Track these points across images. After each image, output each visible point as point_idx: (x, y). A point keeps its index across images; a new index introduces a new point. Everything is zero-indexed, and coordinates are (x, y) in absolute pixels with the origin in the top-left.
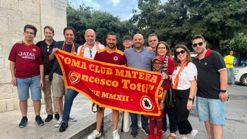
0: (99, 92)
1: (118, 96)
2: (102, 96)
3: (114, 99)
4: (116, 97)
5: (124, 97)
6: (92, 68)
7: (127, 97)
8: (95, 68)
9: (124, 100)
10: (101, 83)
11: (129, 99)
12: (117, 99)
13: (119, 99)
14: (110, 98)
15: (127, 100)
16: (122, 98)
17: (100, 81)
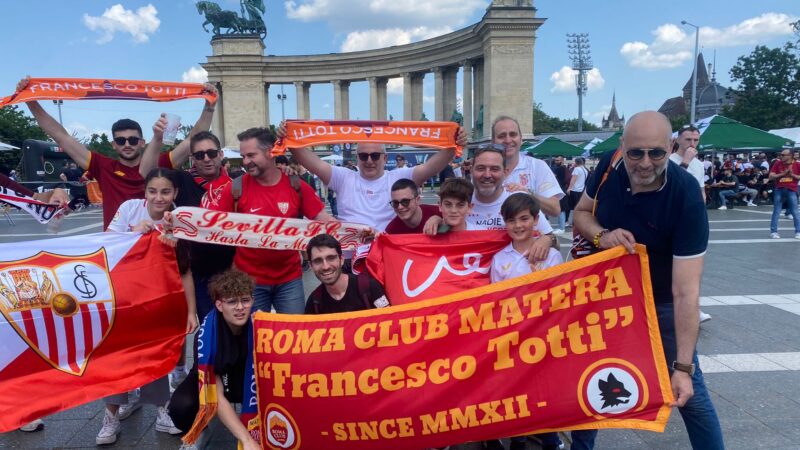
0: (409, 420)
1: (484, 406)
2: (426, 432)
3: (474, 423)
4: (480, 414)
5: (508, 403)
6: (367, 335)
7: (522, 399)
8: (377, 335)
9: (510, 415)
10: (410, 384)
11: (530, 404)
12: (485, 421)
13: (490, 417)
14: (455, 427)
15: (525, 412)
16: (501, 410)
17: (407, 377)
